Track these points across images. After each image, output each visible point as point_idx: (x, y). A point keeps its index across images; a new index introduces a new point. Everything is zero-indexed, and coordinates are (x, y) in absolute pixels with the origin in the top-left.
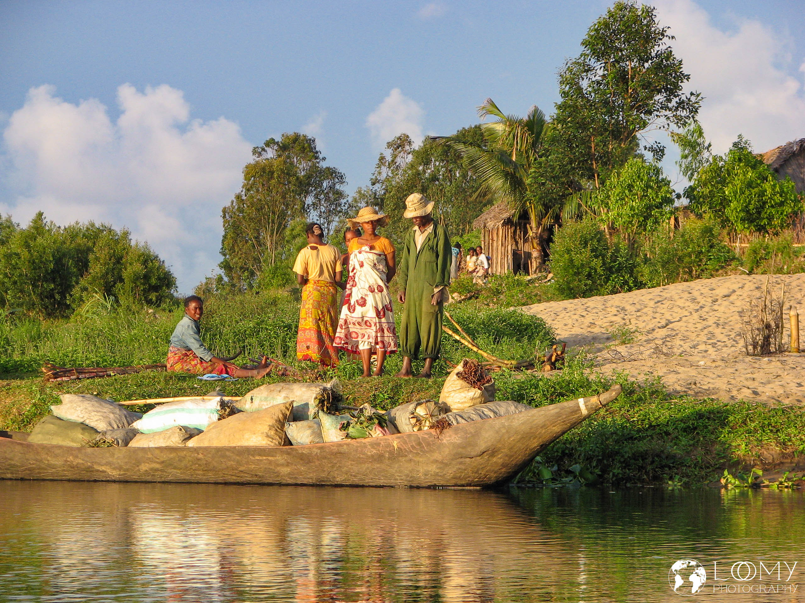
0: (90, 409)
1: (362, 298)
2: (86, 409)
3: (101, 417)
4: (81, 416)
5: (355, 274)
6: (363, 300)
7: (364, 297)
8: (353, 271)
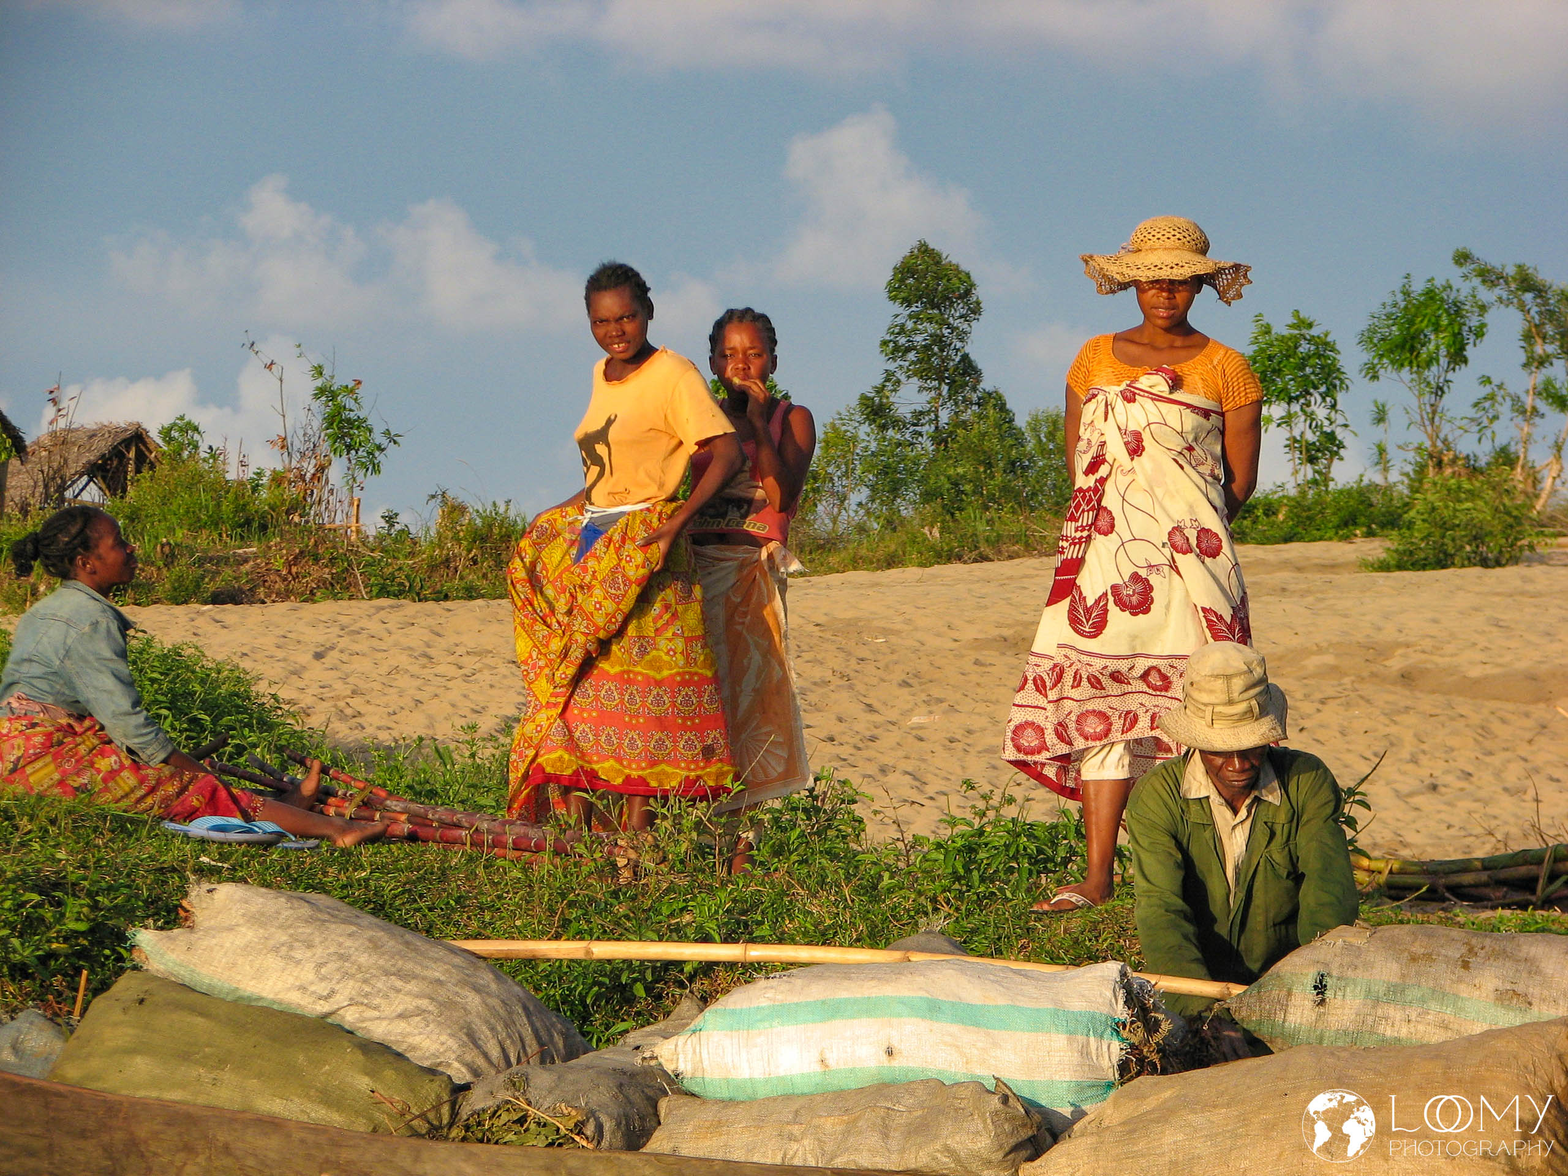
0: (363, 959)
1: (1136, 577)
2: (343, 958)
3: (424, 1003)
4: (322, 988)
5: (1102, 481)
6: (1139, 587)
7: (1143, 573)
8: (1092, 468)
